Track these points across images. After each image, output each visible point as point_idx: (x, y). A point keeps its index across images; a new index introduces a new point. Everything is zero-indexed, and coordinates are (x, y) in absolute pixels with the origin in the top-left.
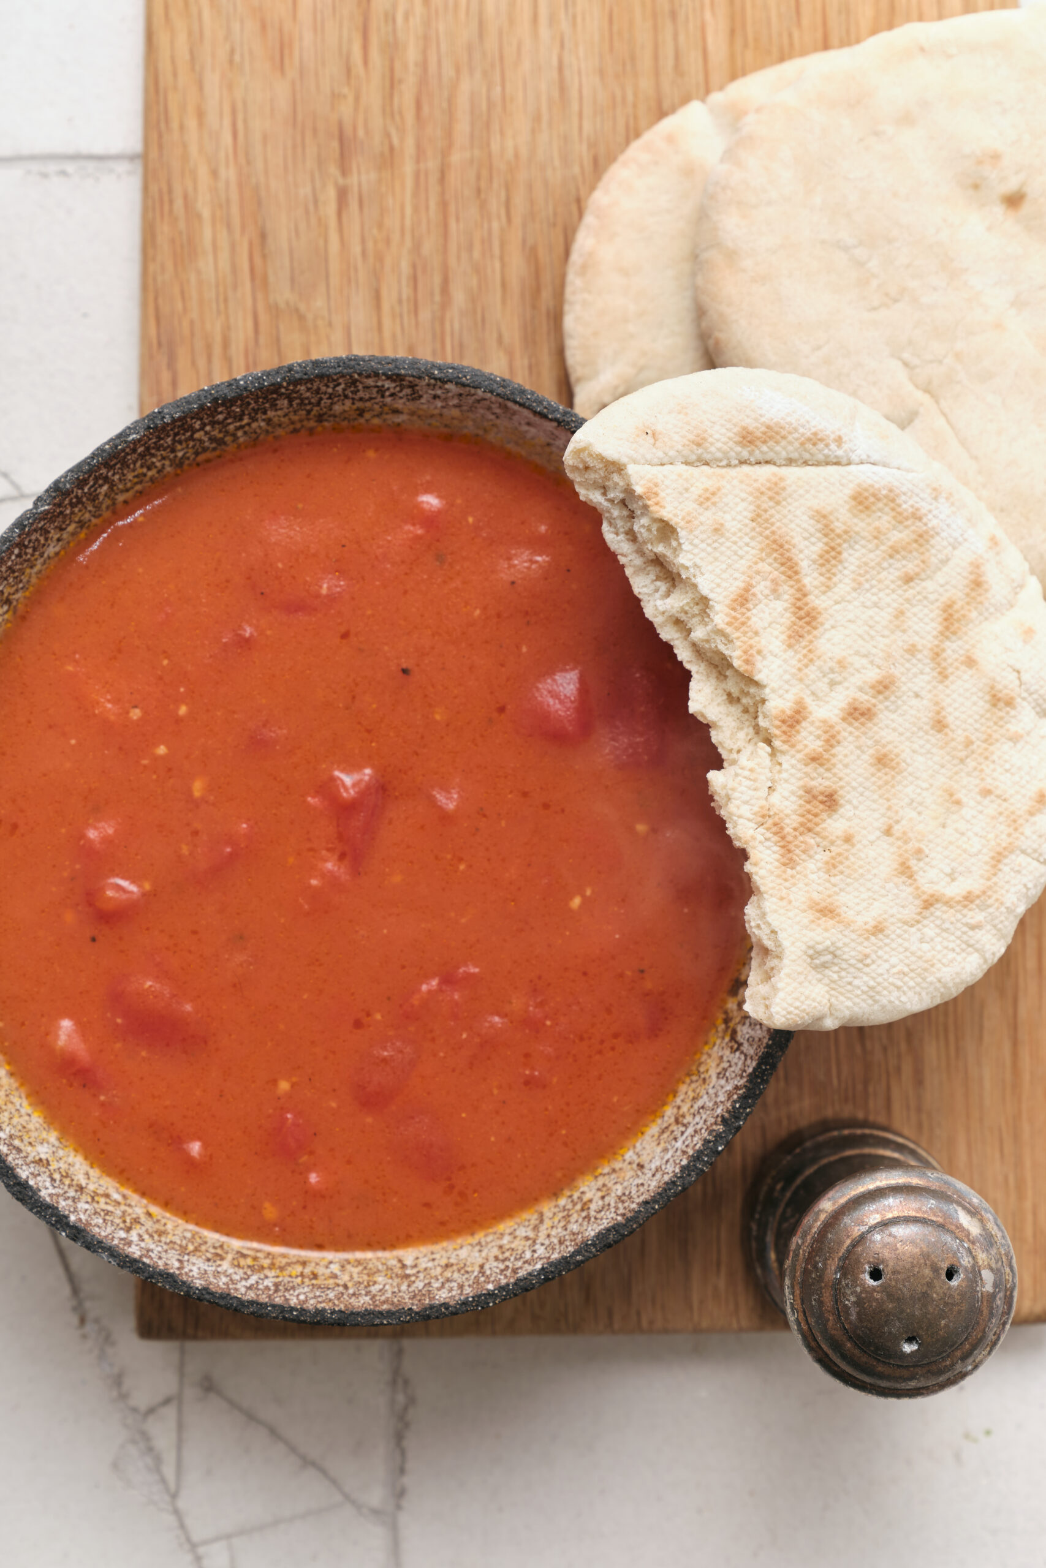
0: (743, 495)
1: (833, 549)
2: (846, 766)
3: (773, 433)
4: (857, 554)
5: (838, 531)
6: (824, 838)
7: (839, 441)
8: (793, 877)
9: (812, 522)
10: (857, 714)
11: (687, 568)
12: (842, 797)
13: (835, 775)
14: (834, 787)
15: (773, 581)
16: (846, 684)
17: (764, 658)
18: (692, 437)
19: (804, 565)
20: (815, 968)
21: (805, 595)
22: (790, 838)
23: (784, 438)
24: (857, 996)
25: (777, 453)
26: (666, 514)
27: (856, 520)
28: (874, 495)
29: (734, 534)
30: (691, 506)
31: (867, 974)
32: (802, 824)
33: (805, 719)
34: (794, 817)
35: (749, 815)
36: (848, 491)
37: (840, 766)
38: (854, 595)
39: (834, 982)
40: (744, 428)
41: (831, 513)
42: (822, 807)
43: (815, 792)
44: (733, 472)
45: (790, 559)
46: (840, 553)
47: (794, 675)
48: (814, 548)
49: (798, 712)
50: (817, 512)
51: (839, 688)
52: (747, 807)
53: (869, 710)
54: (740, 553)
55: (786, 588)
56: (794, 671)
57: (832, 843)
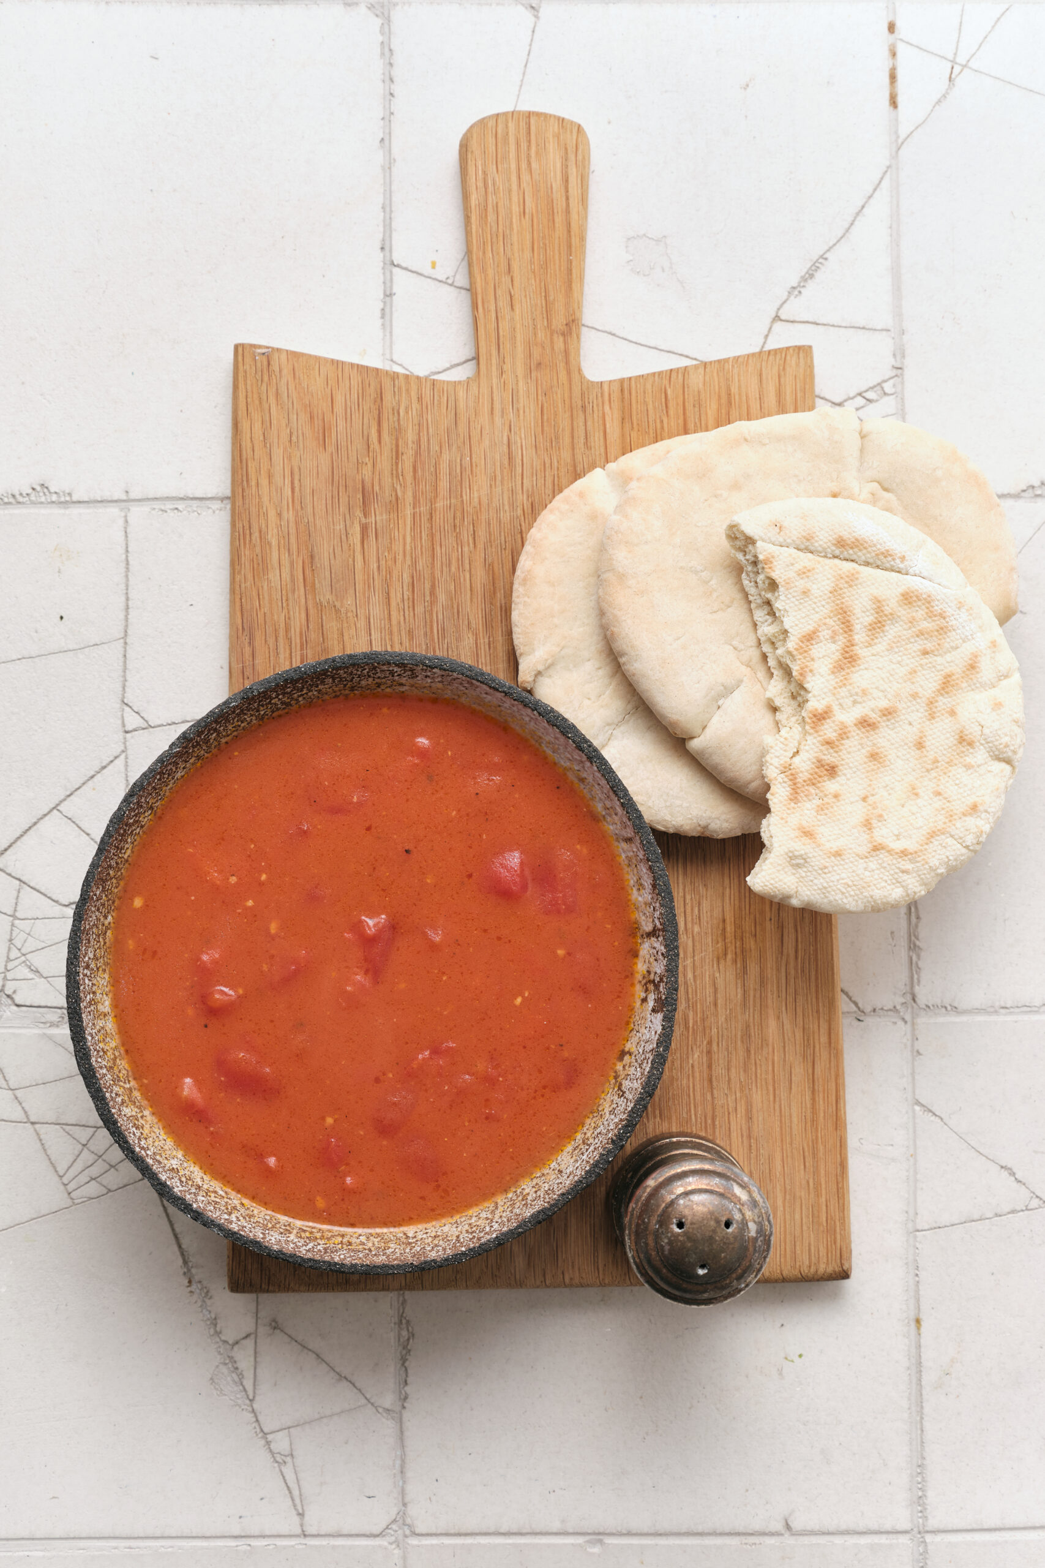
0: (829, 576)
1: (880, 622)
2: (849, 753)
3: (858, 544)
4: (895, 630)
5: (886, 612)
6: (822, 791)
7: (903, 559)
8: (794, 808)
9: (870, 602)
10: (865, 724)
11: (780, 610)
12: (840, 770)
13: (839, 756)
14: (837, 763)
15: (833, 631)
16: (864, 705)
17: (814, 675)
18: (805, 534)
19: (857, 627)
20: (792, 865)
21: (853, 645)
22: (799, 785)
23: (865, 548)
24: (815, 890)
25: (859, 557)
26: (774, 575)
27: (900, 609)
28: (917, 596)
29: (816, 598)
30: (792, 574)
31: (823, 878)
32: (810, 779)
33: (829, 718)
34: (806, 774)
35: (776, 764)
36: (901, 590)
37: (845, 752)
38: (886, 653)
39: (803, 877)
40: (840, 537)
41: (884, 600)
42: (825, 772)
43: (823, 762)
44: (827, 561)
45: (849, 621)
46: (884, 626)
47: (830, 690)
48: (867, 619)
49: (826, 713)
50: (875, 598)
51: (859, 706)
52: (777, 759)
53: (874, 723)
54: (817, 609)
55: (841, 637)
56: (831, 688)
57: (826, 795)
